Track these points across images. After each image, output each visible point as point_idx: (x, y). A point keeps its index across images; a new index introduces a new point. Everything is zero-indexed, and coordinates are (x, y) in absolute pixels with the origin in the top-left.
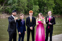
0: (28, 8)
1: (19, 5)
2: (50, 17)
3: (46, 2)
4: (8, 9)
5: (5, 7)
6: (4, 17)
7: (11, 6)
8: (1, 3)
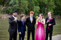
0: (29, 8)
1: (20, 6)
2: (50, 18)
3: (46, 3)
4: (10, 9)
5: (7, 7)
6: (5, 17)
7: (12, 6)
8: (3, 4)
